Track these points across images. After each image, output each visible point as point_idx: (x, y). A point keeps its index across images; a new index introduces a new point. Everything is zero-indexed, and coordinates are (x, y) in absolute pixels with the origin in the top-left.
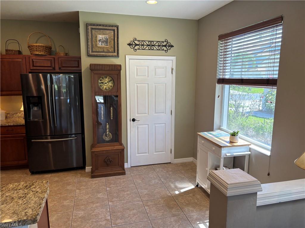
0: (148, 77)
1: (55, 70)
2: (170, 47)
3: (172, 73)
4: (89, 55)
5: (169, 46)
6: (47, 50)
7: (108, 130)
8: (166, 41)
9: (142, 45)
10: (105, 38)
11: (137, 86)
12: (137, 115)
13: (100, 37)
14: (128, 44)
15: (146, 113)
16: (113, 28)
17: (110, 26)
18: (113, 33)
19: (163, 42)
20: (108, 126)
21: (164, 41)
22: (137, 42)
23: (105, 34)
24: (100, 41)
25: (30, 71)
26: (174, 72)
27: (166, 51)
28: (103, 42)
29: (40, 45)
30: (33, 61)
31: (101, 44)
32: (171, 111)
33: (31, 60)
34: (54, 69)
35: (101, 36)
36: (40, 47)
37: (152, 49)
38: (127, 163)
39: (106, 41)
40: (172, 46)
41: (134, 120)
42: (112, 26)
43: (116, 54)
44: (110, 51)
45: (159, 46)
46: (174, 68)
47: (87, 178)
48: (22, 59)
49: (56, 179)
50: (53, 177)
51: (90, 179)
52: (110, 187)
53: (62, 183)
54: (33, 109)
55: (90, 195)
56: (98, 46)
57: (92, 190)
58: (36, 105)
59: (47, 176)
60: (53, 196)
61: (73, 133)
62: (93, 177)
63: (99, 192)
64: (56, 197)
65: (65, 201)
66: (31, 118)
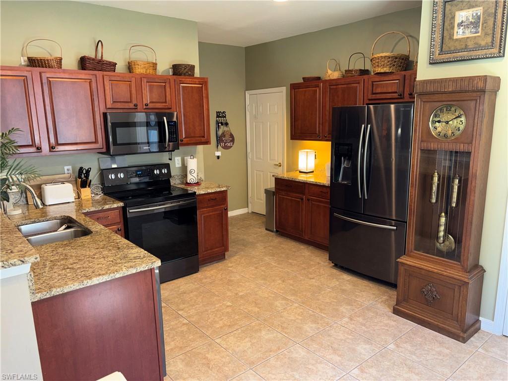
1: (403, 98)
4: (433, 63)
6: (395, 62)
10: (474, 14)
13: (463, 15)
20: (443, 219)
23: (473, 7)
24: (460, 25)
25: (368, 102)
28: (467, 27)
29: (384, 54)
30: (373, 84)
31: (463, 32)
33: (370, 83)
35: (463, 13)
36: (383, 60)
38: (490, 321)
39: (477, 23)
43: (495, 51)
44: (483, 43)
47: (387, 308)
48: (359, 83)
49: (348, 287)
50: (348, 283)
51: (390, 313)
52: (398, 346)
53: (345, 297)
54: (345, 164)
55: (350, 337)
56: (455, 37)
57: (367, 331)
58: (347, 158)
59: (346, 277)
60: (311, 308)
61: (394, 218)
62: (396, 312)
63: (368, 341)
64: (310, 312)
65: (312, 324)
66: (340, 179)
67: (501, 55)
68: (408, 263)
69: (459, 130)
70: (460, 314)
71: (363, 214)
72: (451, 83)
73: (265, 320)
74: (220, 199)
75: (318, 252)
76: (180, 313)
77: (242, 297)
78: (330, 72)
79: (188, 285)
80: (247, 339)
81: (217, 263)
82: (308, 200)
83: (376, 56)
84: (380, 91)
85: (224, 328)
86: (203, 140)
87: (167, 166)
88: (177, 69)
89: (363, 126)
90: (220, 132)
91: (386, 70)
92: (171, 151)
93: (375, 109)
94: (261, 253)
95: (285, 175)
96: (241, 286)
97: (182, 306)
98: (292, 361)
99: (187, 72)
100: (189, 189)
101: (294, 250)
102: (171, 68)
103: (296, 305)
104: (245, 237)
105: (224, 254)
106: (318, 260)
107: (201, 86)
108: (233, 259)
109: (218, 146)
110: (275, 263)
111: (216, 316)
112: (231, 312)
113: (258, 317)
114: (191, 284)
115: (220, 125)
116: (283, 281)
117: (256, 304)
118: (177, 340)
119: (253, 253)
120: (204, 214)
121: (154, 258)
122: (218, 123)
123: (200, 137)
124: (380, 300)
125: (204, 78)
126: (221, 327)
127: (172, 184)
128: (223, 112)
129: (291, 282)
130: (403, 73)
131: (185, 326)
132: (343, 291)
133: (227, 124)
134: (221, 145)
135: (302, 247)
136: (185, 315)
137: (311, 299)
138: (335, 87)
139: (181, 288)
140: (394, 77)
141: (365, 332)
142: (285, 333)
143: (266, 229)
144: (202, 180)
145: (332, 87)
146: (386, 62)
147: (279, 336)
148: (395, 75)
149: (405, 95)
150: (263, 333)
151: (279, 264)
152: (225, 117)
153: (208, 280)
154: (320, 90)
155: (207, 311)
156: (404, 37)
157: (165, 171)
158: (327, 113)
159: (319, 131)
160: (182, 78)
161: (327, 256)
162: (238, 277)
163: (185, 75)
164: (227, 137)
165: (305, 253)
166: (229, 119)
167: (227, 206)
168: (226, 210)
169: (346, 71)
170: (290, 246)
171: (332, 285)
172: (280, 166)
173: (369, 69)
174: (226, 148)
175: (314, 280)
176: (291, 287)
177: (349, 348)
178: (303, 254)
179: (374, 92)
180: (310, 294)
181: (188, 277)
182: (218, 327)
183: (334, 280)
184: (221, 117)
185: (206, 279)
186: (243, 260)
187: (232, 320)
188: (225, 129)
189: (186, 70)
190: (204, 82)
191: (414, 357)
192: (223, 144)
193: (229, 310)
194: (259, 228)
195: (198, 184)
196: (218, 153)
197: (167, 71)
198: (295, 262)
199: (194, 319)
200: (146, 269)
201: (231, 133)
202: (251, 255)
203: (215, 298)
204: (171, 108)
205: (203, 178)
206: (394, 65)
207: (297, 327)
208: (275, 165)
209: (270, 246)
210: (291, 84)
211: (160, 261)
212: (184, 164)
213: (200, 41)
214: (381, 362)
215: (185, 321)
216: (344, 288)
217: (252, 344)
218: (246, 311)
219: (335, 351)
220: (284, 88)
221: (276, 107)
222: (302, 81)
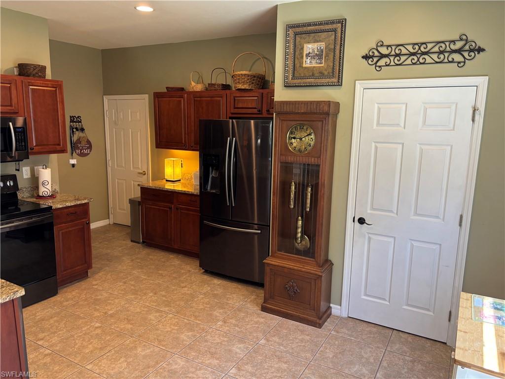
0: (405, 128)
1: (262, 114)
2: (472, 54)
3: (473, 120)
4: (287, 86)
5: (471, 50)
6: (254, 80)
7: (299, 230)
8: (464, 37)
9: (397, 55)
10: (319, 48)
11: (376, 148)
12: (369, 211)
13: (310, 47)
14: (363, 57)
15: (391, 211)
16: (334, 26)
17: (327, 23)
18: (333, 37)
19: (454, 42)
20: (300, 223)
21: (458, 38)
22: (384, 51)
23: (318, 42)
24: (308, 55)
25: (231, 116)
26: (480, 119)
27: (459, 63)
28: (313, 57)
29: (244, 72)
30: (235, 99)
31: (310, 62)
32: (461, 217)
33: (232, 98)
35: (310, 46)
36: (243, 77)
37: (421, 61)
38: (339, 307)
39: (319, 56)
40: (480, 50)
41: (362, 221)
42: (333, 22)
43: (335, 80)
44: (326, 73)
45: (441, 52)
46: (482, 107)
47: (256, 307)
48: (222, 97)
49: (219, 291)
50: (219, 287)
51: (259, 311)
52: (268, 340)
53: (218, 301)
54: (213, 174)
55: (226, 339)
56: (304, 65)
57: (240, 332)
58: (215, 168)
59: (217, 281)
60: (185, 316)
61: (256, 222)
62: (264, 309)
63: (241, 341)
64: (185, 320)
65: (187, 332)
66: (209, 188)
67: (339, 84)
68: (273, 263)
69: (310, 146)
70: (316, 304)
71: (231, 220)
72: (303, 105)
73: (140, 336)
74: (81, 213)
75: (188, 260)
76: (40, 343)
77: (112, 316)
78: (193, 84)
79: (46, 311)
80: (122, 359)
81: (78, 282)
82: (177, 209)
83: (236, 73)
84: (241, 107)
85: (95, 352)
86: (58, 148)
87: (14, 178)
88: (24, 69)
89: (229, 138)
90: (75, 138)
91: (246, 87)
92: (19, 161)
93: (237, 123)
94: (128, 267)
95: (151, 184)
96: (110, 304)
97: (41, 335)
98: (171, 373)
99: (36, 73)
100: (41, 203)
101: (163, 260)
102: (16, 67)
103: (171, 316)
104: (109, 251)
105: (87, 272)
106: (188, 268)
107: (54, 89)
108: (97, 276)
109: (72, 153)
110: (144, 276)
111: (84, 340)
112: (101, 334)
113: (132, 334)
114: (50, 309)
115: (75, 130)
116: (155, 294)
117: (129, 321)
118: (40, 374)
119: (120, 267)
120: (62, 230)
121: (16, 287)
122: (72, 128)
123: (55, 145)
124: (249, 300)
125: (58, 81)
126: (92, 352)
127: (20, 197)
128: (78, 117)
129: (163, 293)
130: (261, 91)
131: (48, 357)
132: (215, 296)
133: (82, 130)
134: (76, 152)
135: (171, 256)
136: (46, 344)
137: (185, 307)
138: (199, 99)
139: (37, 314)
140: (254, 94)
141: (238, 332)
142: (163, 346)
143: (132, 241)
144: (57, 192)
145: (196, 99)
146: (246, 79)
147: (157, 349)
148: (254, 92)
149: (263, 112)
150: (139, 349)
151: (149, 277)
152: (80, 122)
153: (70, 302)
154: (184, 100)
155: (72, 336)
156: (260, 58)
157: (10, 183)
158: (193, 124)
159: (185, 141)
160: (30, 79)
161: (197, 263)
162: (105, 295)
163: (34, 75)
164: (83, 143)
165: (175, 261)
166: (85, 124)
167: (89, 220)
168: (88, 224)
169: (209, 84)
170: (159, 256)
171: (205, 291)
172: (145, 174)
173: (230, 85)
174: (82, 155)
175: (186, 289)
176: (164, 298)
177: (225, 350)
178: (173, 264)
179: (236, 106)
180: (183, 303)
181: (45, 301)
182: (87, 351)
183: (206, 286)
184: (75, 122)
185: (67, 301)
186: (109, 276)
187: (103, 342)
188: (81, 134)
189: (35, 71)
190: (57, 86)
191: (282, 347)
192: (78, 151)
193: (99, 331)
194: (124, 240)
195: (52, 196)
196: (73, 161)
197: (12, 70)
198: (165, 272)
199: (58, 348)
200: (7, 300)
201: (88, 139)
202: (118, 269)
203: (81, 321)
204: (17, 113)
205: (58, 189)
206: (253, 83)
207: (174, 338)
208: (139, 173)
209: (137, 258)
210: (154, 93)
211: (23, 290)
212: (34, 175)
213: (51, 39)
214: (254, 358)
215: (48, 351)
216: (215, 292)
217: (128, 364)
218: (118, 329)
219: (213, 355)
220: (147, 95)
221: (138, 114)
222: (165, 90)
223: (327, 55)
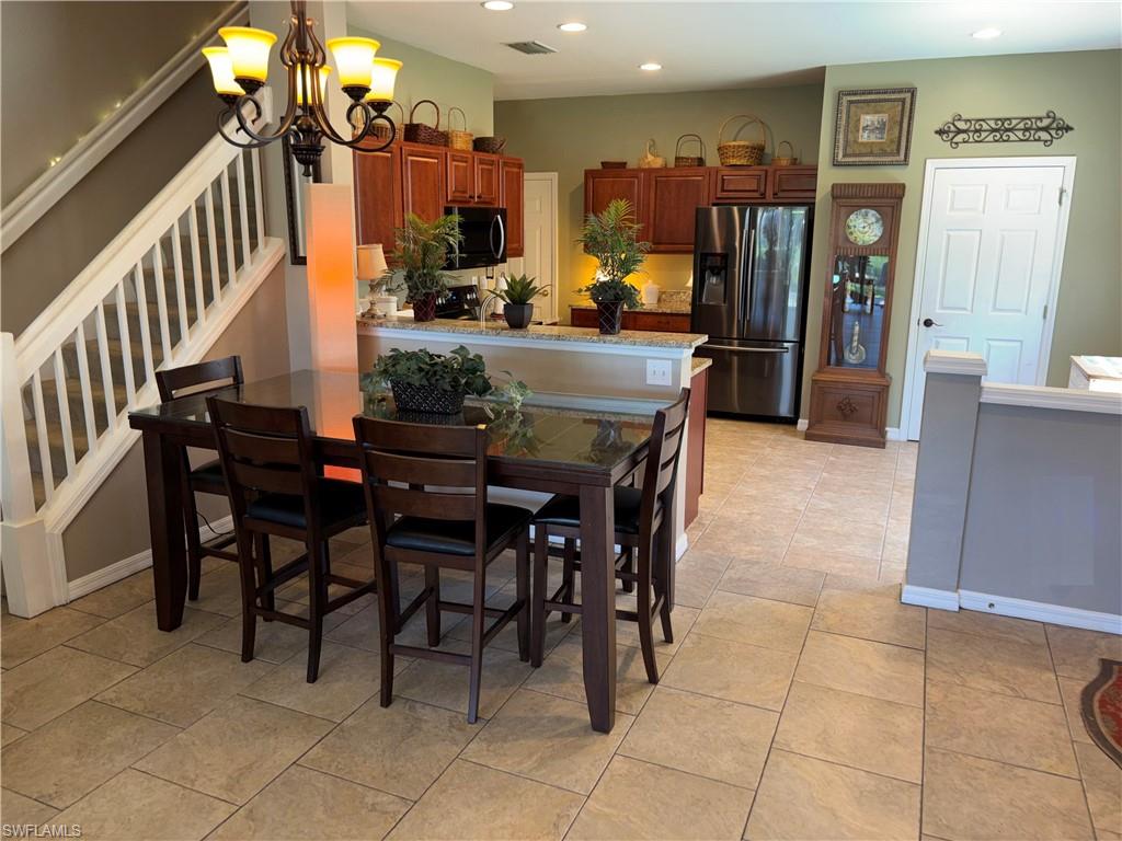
0: (984, 212)
1: (765, 198)
2: (1060, 132)
3: (1060, 203)
4: (836, 164)
5: (1058, 129)
6: (752, 153)
7: (856, 338)
8: (1051, 114)
9: (976, 131)
10: (880, 120)
11: (949, 237)
12: (938, 311)
13: (867, 119)
14: (936, 132)
15: (965, 309)
16: (902, 96)
17: (894, 91)
18: (900, 108)
19: (1040, 119)
20: (857, 328)
21: (1045, 115)
22: (961, 125)
23: (879, 113)
24: (865, 129)
25: (716, 201)
26: (1067, 201)
27: (1046, 141)
28: (872, 131)
29: (742, 143)
30: (723, 180)
31: (868, 137)
32: (1046, 308)
33: (720, 177)
34: (763, 195)
35: (868, 117)
36: (740, 149)
37: (1005, 138)
38: (897, 430)
39: (881, 128)
40: (1068, 129)
41: (928, 323)
42: (900, 91)
43: (900, 158)
44: (889, 150)
45: (1026, 130)
46: (1070, 191)
48: (703, 177)
51: (802, 440)
52: (837, 457)
54: (710, 280)
56: (860, 140)
61: (780, 338)
62: (810, 437)
63: (809, 458)
67: (905, 162)
68: (823, 379)
69: (877, 236)
71: (746, 338)
72: (870, 188)
78: (650, 158)
83: (724, 144)
84: (732, 189)
89: (745, 230)
91: (743, 162)
130: (765, 167)
138: (662, 179)
140: (750, 172)
145: (658, 179)
148: (751, 169)
149: (767, 195)
154: (639, 181)
163: (499, 153)
169: (675, 158)
172: (546, 295)
179: (725, 189)
189: (503, 146)
206: (751, 157)
210: (585, 171)
213: (495, 100)
220: (556, 174)
221: (538, 202)
222: (600, 167)
223: (891, 129)
